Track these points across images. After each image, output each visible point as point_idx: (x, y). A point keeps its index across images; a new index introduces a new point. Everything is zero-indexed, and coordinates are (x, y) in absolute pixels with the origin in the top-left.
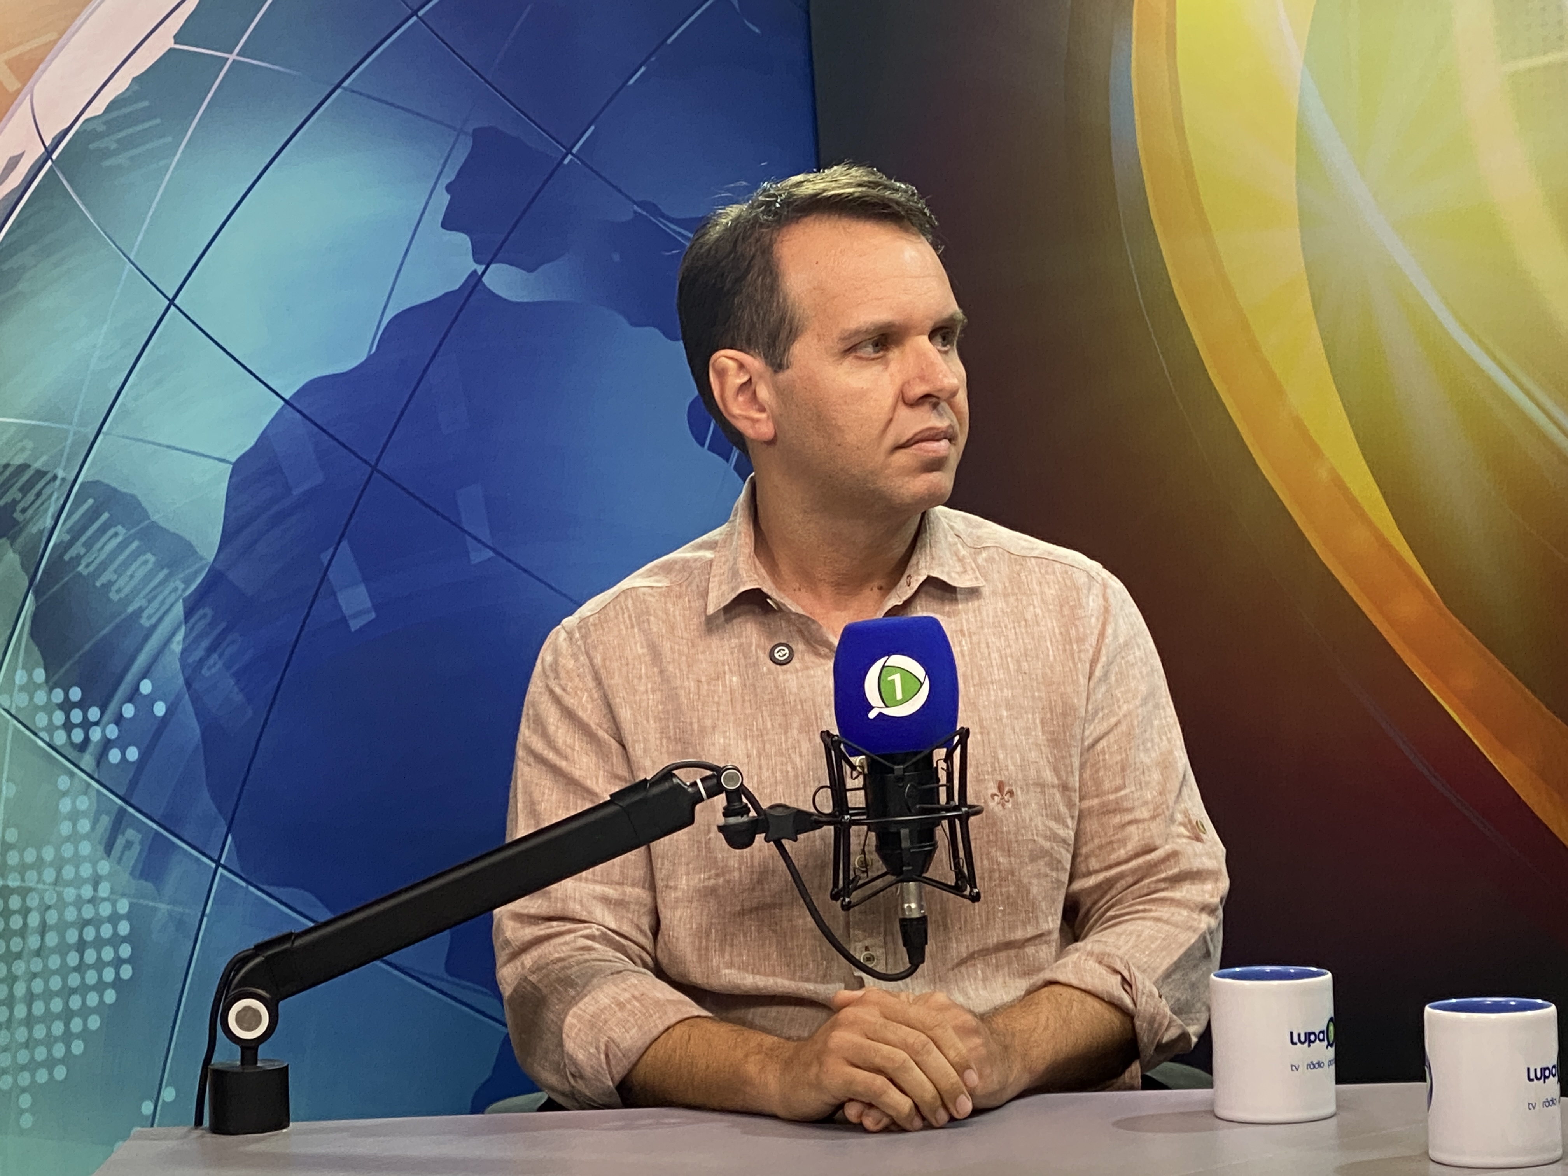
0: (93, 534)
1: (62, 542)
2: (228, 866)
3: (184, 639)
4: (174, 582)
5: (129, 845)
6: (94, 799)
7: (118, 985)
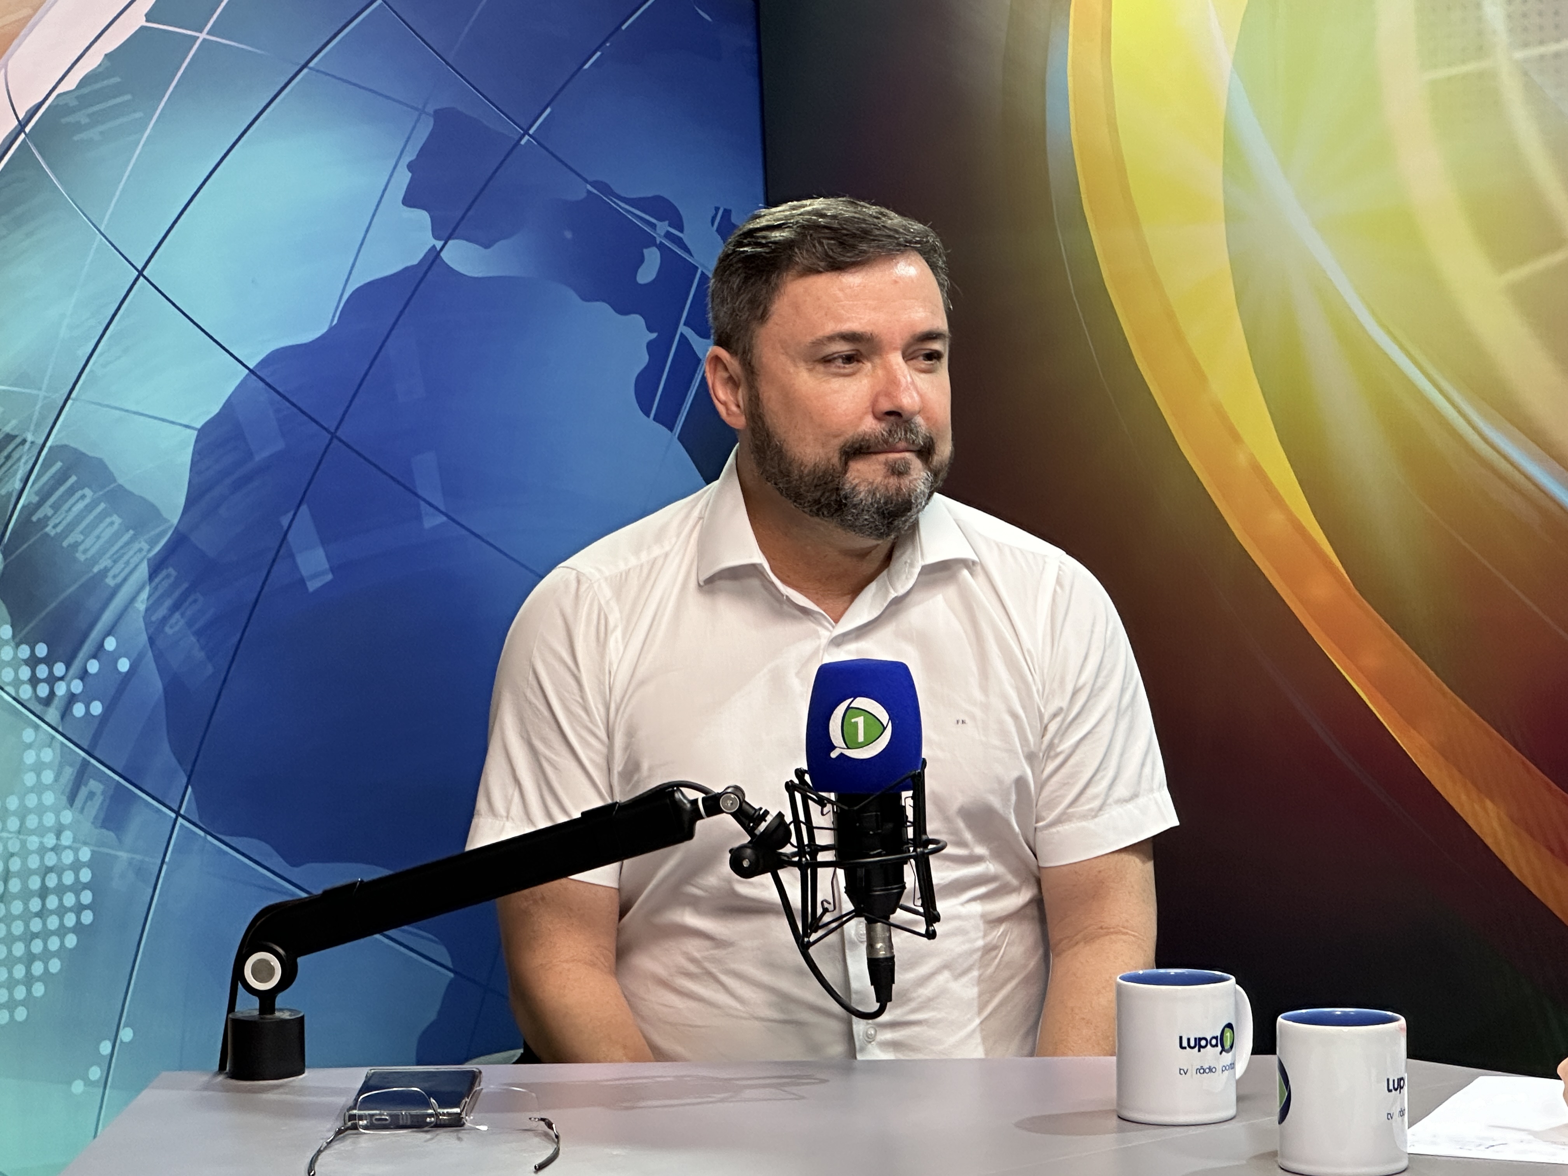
0: (62, 496)
1: (30, 503)
2: (186, 815)
3: (148, 599)
4: (140, 543)
5: (91, 795)
6: (58, 751)
7: (80, 930)
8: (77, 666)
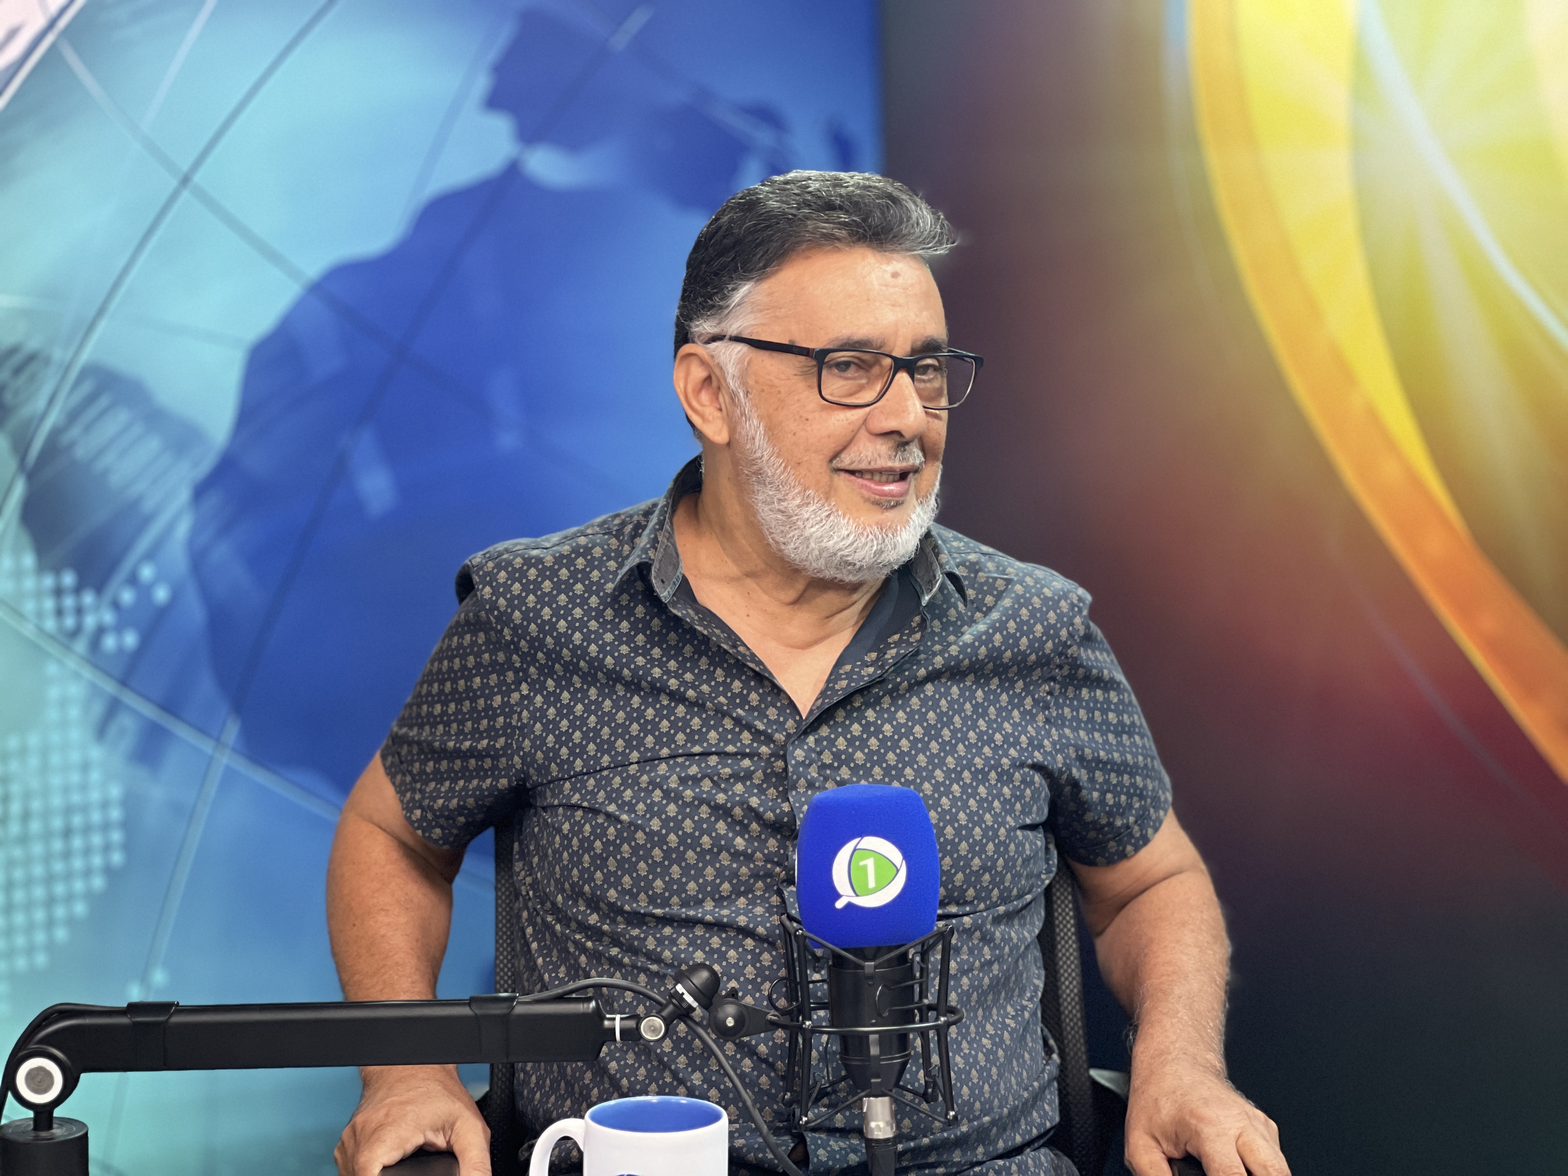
0: (93, 417)
1: (56, 425)
5: (122, 731)
6: (87, 683)
7: (108, 871)
8: (108, 595)
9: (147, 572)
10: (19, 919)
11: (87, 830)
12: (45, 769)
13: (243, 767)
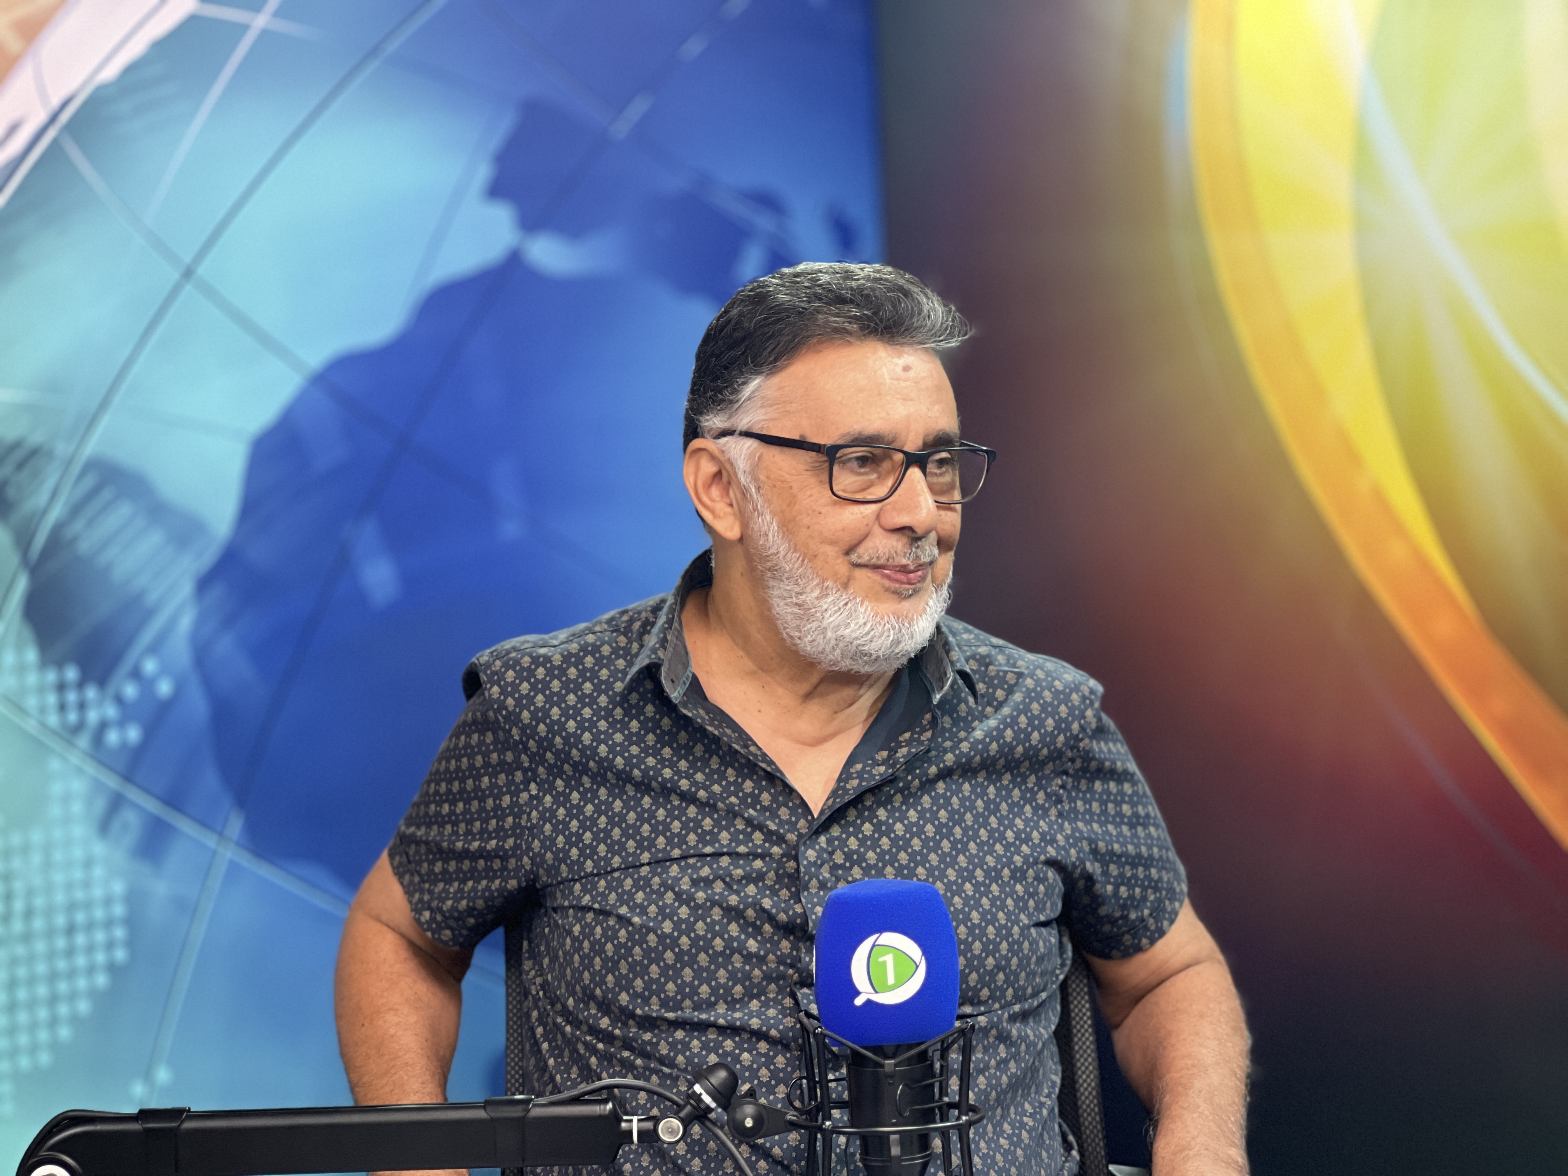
0: (95, 510)
4: (184, 558)
5: (126, 826)
6: (91, 779)
7: (112, 968)
8: (111, 690)
9: (150, 666)
10: (23, 1017)
11: (90, 927)
12: (47, 865)
13: (246, 860)
